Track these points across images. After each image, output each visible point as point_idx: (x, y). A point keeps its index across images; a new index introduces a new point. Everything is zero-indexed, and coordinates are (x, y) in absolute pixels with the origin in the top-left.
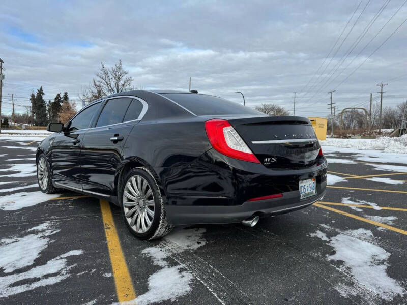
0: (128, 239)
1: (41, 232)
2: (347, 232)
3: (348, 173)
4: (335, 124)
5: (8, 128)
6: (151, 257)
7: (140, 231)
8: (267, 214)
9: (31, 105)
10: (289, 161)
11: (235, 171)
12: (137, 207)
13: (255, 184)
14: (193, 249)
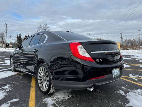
0: (39, 94)
1: (5, 89)
2: (133, 91)
3: (130, 63)
4: (123, 45)
5: (9, 47)
6: (47, 103)
7: (44, 90)
8: (97, 85)
9: (17, 39)
10: (107, 60)
11: (83, 65)
12: (43, 80)
13: (93, 70)
14: (66, 99)
